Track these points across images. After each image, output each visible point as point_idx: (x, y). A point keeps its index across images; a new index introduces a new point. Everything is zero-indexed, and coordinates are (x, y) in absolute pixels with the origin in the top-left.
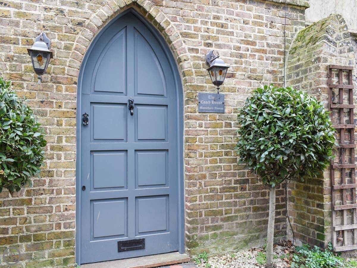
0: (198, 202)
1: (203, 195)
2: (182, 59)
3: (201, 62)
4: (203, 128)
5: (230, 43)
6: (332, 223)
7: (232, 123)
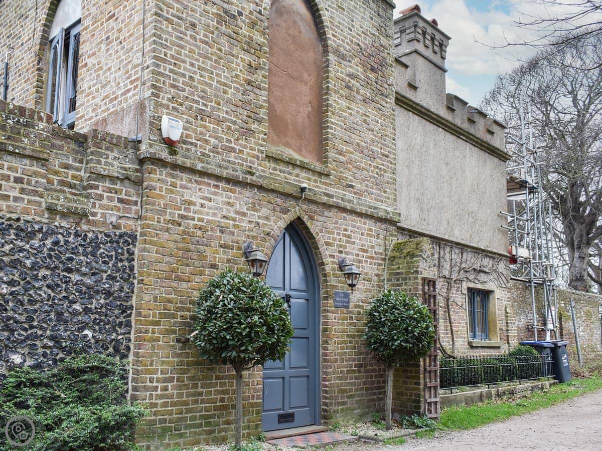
0: (332, 382)
1: (336, 375)
2: (325, 263)
3: (336, 266)
4: (336, 321)
5: (353, 251)
6: (425, 396)
7: (354, 316)
